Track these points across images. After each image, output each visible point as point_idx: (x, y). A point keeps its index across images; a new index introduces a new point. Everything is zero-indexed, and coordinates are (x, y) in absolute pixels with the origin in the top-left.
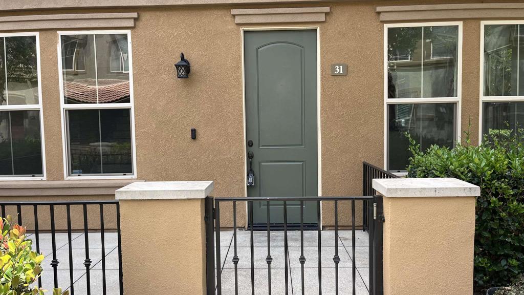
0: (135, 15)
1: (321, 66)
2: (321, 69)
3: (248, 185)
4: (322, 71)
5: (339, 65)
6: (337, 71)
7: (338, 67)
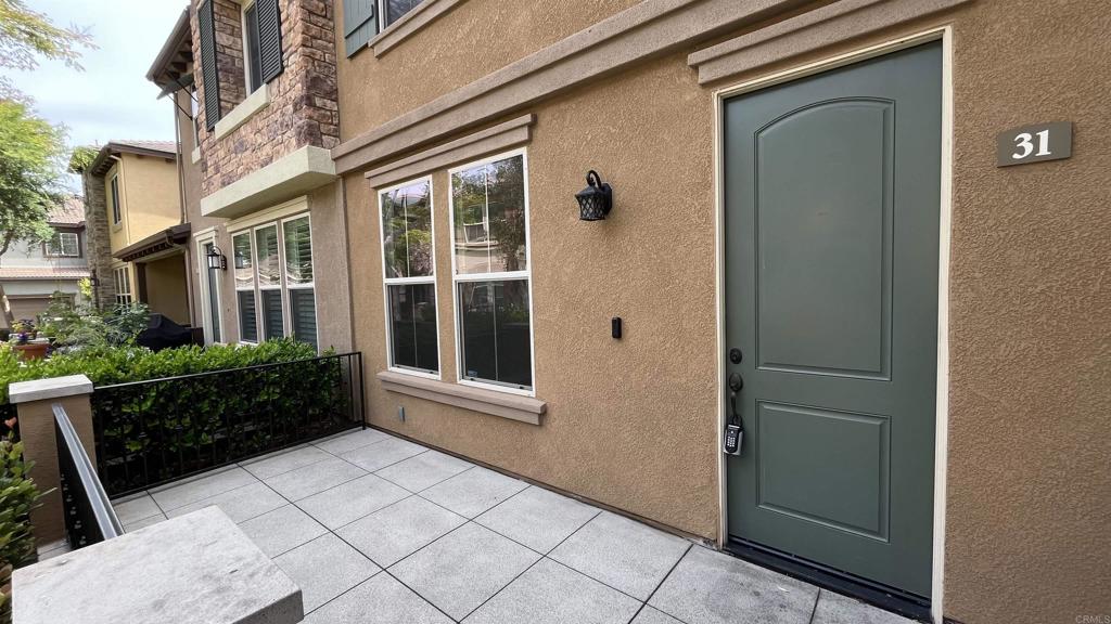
0: (527, 118)
1: (957, 144)
2: (956, 153)
3: (725, 451)
4: (959, 159)
5: (1034, 131)
6: (1022, 150)
7: (1027, 136)
